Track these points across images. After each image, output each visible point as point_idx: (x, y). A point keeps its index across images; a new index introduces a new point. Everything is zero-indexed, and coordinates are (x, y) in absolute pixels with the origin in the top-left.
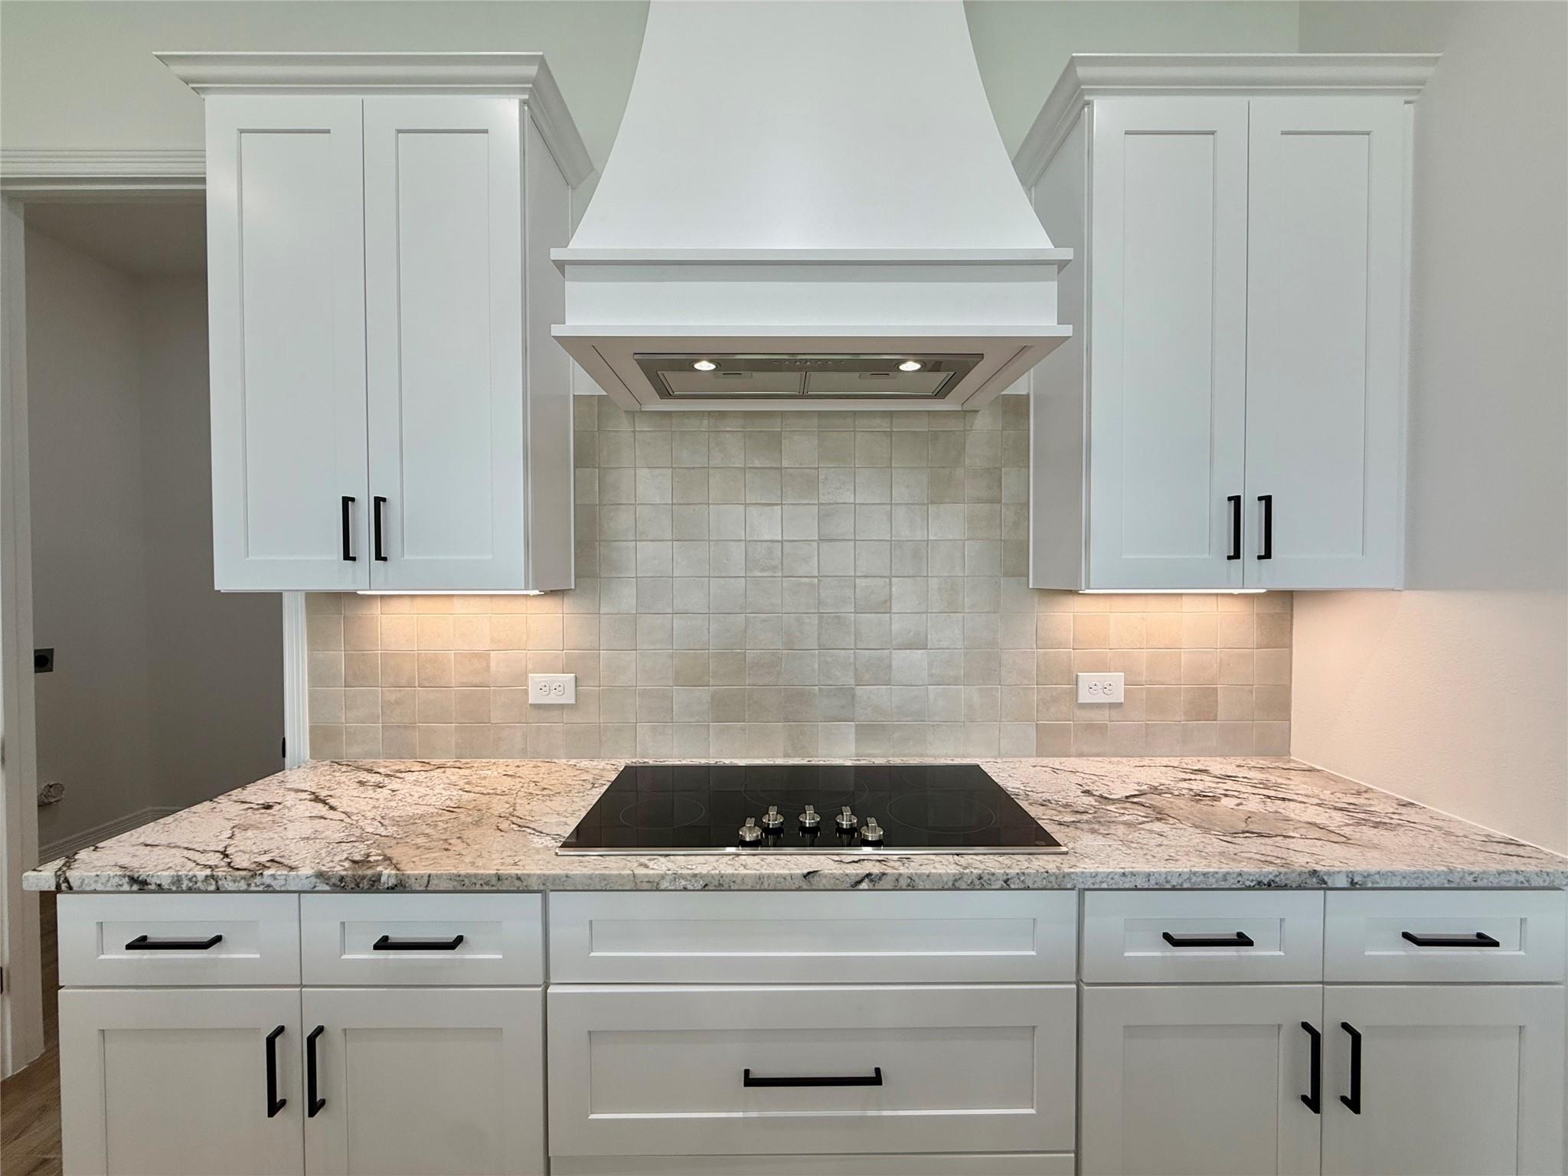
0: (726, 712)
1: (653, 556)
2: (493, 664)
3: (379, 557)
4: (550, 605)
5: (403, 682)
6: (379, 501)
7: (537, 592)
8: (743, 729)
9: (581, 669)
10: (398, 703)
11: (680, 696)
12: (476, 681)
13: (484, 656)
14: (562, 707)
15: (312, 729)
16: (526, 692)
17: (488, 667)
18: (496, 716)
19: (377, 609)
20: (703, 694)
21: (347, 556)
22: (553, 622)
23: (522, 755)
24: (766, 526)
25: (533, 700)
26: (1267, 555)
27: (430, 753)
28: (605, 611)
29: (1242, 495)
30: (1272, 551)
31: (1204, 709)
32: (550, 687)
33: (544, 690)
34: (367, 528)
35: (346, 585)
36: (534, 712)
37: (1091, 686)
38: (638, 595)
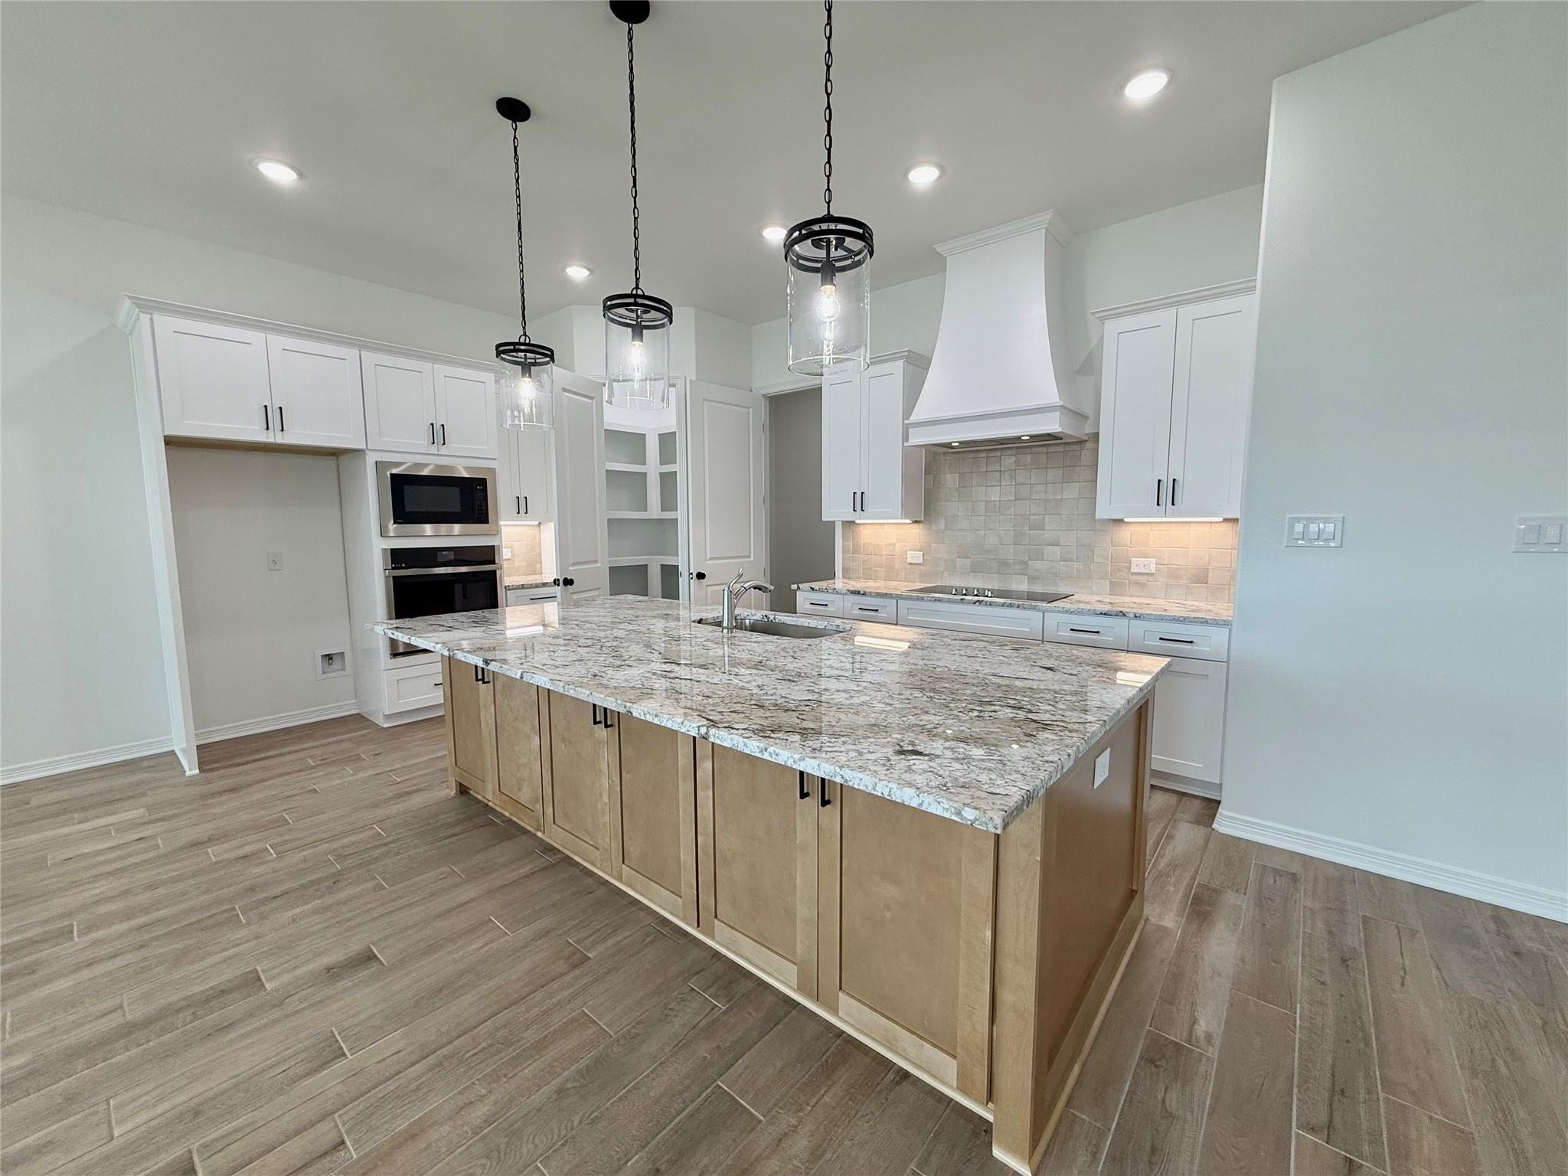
0: (976, 569)
1: (951, 507)
2: (896, 548)
3: (862, 510)
4: (915, 526)
5: (869, 553)
6: (862, 493)
7: (909, 521)
8: (983, 576)
9: (925, 551)
10: (867, 560)
11: (959, 562)
12: (891, 553)
13: (894, 545)
14: (918, 564)
15: (843, 568)
16: (906, 558)
17: (894, 549)
18: (897, 566)
19: (862, 527)
20: (968, 561)
21: (854, 510)
22: (916, 533)
23: (905, 581)
24: (995, 495)
25: (908, 561)
26: (1173, 504)
27: (876, 579)
28: (933, 528)
29: (1164, 479)
30: (1175, 502)
31: (1201, 578)
32: (914, 557)
33: (912, 558)
34: (859, 502)
35: (853, 519)
36: (909, 566)
37: (1138, 565)
38: (946, 523)
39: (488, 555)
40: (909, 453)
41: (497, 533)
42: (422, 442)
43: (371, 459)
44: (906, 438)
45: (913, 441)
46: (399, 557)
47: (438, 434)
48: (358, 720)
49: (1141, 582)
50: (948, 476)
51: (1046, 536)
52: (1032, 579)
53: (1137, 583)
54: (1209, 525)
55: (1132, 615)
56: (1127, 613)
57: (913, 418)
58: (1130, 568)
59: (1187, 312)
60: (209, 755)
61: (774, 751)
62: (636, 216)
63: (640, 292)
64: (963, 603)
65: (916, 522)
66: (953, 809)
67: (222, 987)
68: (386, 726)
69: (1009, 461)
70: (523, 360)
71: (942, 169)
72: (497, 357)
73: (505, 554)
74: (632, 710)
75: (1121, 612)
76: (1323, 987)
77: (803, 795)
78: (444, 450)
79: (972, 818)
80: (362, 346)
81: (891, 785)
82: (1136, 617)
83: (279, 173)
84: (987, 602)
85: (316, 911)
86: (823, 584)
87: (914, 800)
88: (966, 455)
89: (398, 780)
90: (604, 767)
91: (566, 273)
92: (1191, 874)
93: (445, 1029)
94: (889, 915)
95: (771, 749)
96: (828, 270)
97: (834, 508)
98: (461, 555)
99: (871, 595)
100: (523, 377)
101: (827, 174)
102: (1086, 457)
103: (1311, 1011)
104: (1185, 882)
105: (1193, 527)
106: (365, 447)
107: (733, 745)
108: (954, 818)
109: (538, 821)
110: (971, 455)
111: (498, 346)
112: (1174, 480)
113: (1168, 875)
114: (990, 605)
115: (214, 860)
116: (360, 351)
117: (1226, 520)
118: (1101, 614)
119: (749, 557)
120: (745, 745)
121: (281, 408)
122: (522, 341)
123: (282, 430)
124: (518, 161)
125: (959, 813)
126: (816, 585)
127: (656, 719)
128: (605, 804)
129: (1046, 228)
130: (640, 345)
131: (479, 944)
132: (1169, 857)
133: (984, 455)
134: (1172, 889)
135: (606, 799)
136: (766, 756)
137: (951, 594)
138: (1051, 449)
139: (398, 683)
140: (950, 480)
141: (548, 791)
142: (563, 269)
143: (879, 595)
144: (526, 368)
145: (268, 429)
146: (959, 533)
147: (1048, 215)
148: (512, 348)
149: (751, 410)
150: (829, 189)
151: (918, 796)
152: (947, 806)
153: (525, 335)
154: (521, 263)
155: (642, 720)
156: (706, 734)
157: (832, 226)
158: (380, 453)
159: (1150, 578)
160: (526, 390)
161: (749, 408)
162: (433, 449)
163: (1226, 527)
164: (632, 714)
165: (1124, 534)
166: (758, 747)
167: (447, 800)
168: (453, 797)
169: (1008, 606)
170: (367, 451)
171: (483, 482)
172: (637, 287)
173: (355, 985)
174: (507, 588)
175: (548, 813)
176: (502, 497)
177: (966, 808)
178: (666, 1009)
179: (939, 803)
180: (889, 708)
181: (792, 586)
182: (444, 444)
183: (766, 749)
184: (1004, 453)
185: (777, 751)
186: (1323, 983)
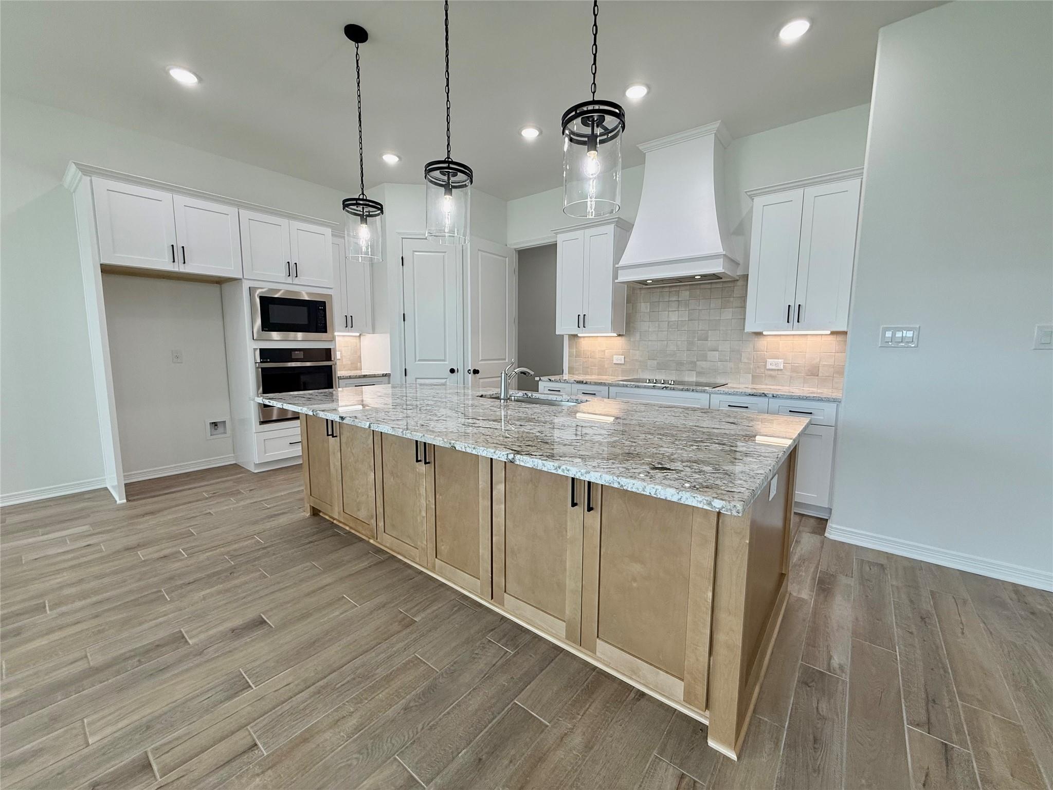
0: (661, 367)
1: (644, 325)
2: (606, 354)
3: (584, 327)
4: (619, 338)
5: (587, 357)
6: (585, 315)
7: (615, 335)
8: (666, 372)
9: (626, 355)
10: (586, 362)
11: (649, 362)
12: (602, 357)
13: (604, 351)
14: (621, 364)
15: (569, 367)
16: (613, 360)
17: (605, 354)
18: (606, 366)
19: (582, 339)
20: (655, 362)
21: (578, 327)
22: (620, 343)
23: (612, 376)
24: (674, 317)
25: (614, 362)
26: (798, 322)
27: (592, 374)
28: (632, 340)
29: (792, 305)
30: (800, 321)
31: (813, 372)
32: (618, 359)
33: (617, 360)
34: (582, 321)
35: (576, 333)
36: (614, 365)
37: (771, 364)
38: (640, 336)
39: (327, 354)
40: (617, 287)
41: (333, 340)
42: (280, 274)
43: (246, 285)
44: (615, 276)
45: (621, 279)
46: (266, 354)
47: (292, 270)
48: (236, 467)
49: (774, 375)
50: (642, 304)
51: (709, 344)
52: (699, 374)
53: (771, 376)
54: (820, 336)
55: (771, 396)
56: (767, 394)
57: (622, 263)
58: (765, 366)
59: (811, 191)
60: (133, 490)
61: (566, 468)
62: (448, 106)
63: (450, 160)
64: (654, 388)
65: (619, 335)
66: (705, 501)
67: (157, 643)
68: (256, 471)
69: (685, 294)
70: (361, 213)
71: (649, 87)
72: (344, 209)
73: (338, 355)
74: (455, 446)
75: (763, 393)
76: (911, 635)
77: (574, 504)
78: (296, 281)
79: (720, 506)
80: (239, 205)
81: (657, 487)
82: (773, 396)
83: (184, 78)
84: (671, 388)
85: (219, 593)
86: (557, 377)
87: (674, 496)
88: (656, 290)
89: (268, 506)
90: (423, 491)
91: (382, 159)
92: (815, 565)
93: (320, 668)
94: (635, 585)
95: (563, 467)
96: (591, 142)
97: (564, 325)
98: (308, 354)
99: (590, 383)
100: (361, 223)
101: (594, 72)
102: (737, 292)
103: (905, 650)
104: (812, 570)
105: (809, 338)
106: (242, 277)
107: (534, 465)
108: (706, 507)
109: (372, 531)
110: (659, 290)
111: (344, 201)
112: (799, 305)
113: (800, 566)
114: (673, 389)
115: (143, 559)
116: (238, 209)
117: (833, 333)
118: (750, 395)
119: (505, 359)
120: (544, 465)
121: (183, 247)
122: (361, 197)
123: (184, 263)
124: (359, 70)
125: (710, 504)
126: (553, 378)
127: (474, 451)
128: (423, 517)
129: (715, 133)
130: (450, 199)
131: (337, 613)
132: (799, 554)
133: (667, 290)
134: (803, 574)
135: (424, 514)
136: (560, 472)
137: (646, 382)
138: (714, 286)
139: (264, 442)
140: (644, 307)
141: (380, 510)
142: (381, 155)
143: (596, 384)
144: (364, 218)
145: (174, 261)
146: (650, 343)
147: (717, 125)
148: (355, 202)
149: (507, 259)
150: (594, 83)
151: (678, 493)
152: (700, 499)
153: (363, 194)
154: (361, 143)
155: (464, 452)
156: (513, 459)
157: (597, 107)
158: (252, 282)
159: (779, 373)
160: (363, 233)
161: (506, 257)
162: (289, 280)
163: (833, 338)
164: (455, 448)
165: (762, 343)
166: (554, 466)
167: (304, 520)
168: (309, 518)
169: (686, 390)
170: (243, 280)
171: (323, 304)
172: (448, 158)
173: (252, 641)
174: (340, 378)
175: (380, 525)
176: (336, 315)
177: (715, 500)
178: (473, 654)
179: (694, 497)
180: (634, 444)
181: (536, 378)
182: (297, 276)
183: (560, 467)
184: (682, 288)
185: (568, 468)
186: (911, 633)
